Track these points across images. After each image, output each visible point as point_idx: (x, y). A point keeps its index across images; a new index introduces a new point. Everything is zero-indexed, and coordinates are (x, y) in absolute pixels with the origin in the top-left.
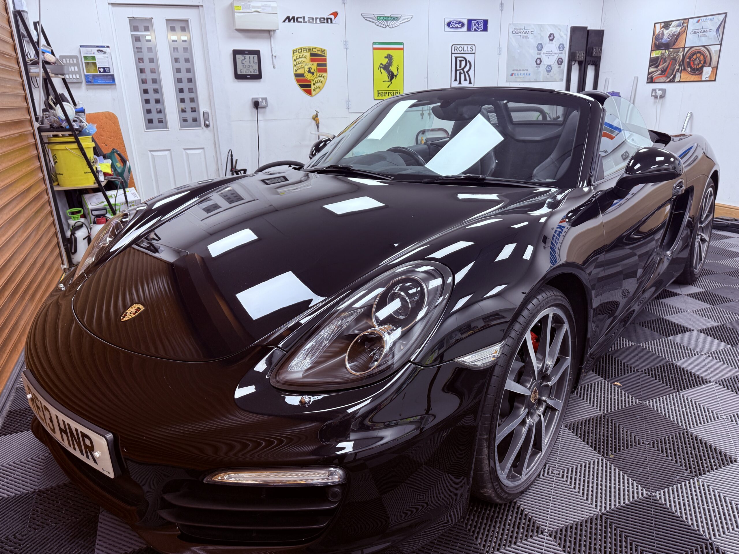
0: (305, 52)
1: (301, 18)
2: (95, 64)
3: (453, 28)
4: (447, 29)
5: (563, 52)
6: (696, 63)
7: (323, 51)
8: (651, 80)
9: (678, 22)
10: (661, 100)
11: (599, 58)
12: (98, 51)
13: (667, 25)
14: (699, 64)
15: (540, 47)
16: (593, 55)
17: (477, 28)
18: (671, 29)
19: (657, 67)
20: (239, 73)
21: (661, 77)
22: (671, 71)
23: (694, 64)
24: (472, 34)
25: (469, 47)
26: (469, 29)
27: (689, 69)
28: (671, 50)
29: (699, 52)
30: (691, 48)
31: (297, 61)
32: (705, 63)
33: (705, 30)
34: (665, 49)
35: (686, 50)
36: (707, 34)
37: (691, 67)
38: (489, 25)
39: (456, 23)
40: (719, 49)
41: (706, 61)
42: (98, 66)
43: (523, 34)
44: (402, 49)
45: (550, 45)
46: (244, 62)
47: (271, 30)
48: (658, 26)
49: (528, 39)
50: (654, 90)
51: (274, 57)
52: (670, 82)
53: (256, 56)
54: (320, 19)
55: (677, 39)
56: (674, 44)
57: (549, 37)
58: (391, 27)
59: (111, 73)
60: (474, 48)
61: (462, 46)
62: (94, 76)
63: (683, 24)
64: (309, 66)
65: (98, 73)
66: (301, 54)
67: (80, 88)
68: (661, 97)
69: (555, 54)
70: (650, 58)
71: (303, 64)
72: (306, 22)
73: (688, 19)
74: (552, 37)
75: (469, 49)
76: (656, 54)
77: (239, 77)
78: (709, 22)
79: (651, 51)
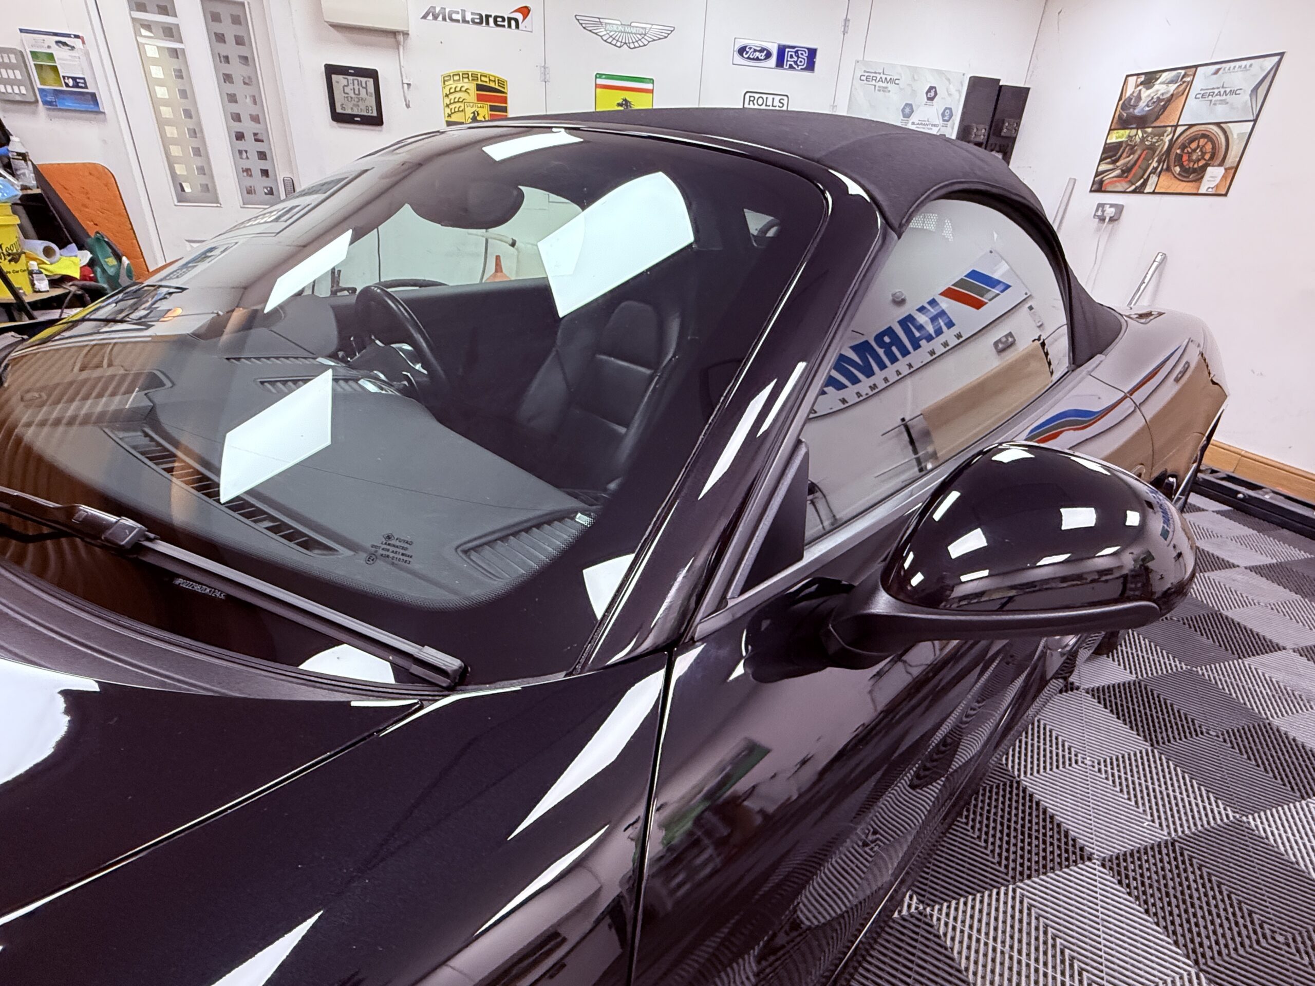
0: (466, 80)
1: (458, 13)
2: (55, 69)
3: (749, 58)
4: (738, 59)
5: (949, 123)
6: (1194, 157)
7: (502, 82)
8: (1099, 187)
9: (1174, 73)
10: (1111, 226)
11: (1013, 140)
12: (57, 42)
13: (1150, 78)
14: (1199, 160)
15: (907, 110)
16: (1003, 134)
17: (795, 62)
18: (1156, 87)
19: (1114, 162)
20: (339, 110)
21: (1118, 182)
22: (1141, 172)
23: (1190, 160)
24: (784, 74)
25: (777, 98)
26: (780, 63)
27: (1178, 169)
28: (1149, 130)
29: (1204, 136)
30: (1191, 126)
31: (452, 97)
32: (1212, 158)
33: (1228, 90)
34: (1137, 129)
35: (1180, 130)
36: (1229, 98)
37: (1181, 166)
38: (818, 60)
39: (755, 51)
40: (1249, 130)
41: (1216, 156)
42: (61, 74)
43: (880, 84)
44: (652, 91)
45: (927, 108)
46: (347, 90)
47: (399, 32)
48: (1132, 81)
49: (887, 94)
50: (1101, 206)
51: (406, 86)
52: (1134, 192)
53: (371, 81)
54: (496, 18)
55: (1165, 108)
56: (1157, 118)
57: (927, 93)
58: (632, 46)
59: (90, 90)
60: (785, 102)
61: (764, 96)
62: (57, 93)
63: (1184, 77)
64: (473, 110)
65: (65, 88)
66: (459, 86)
67: (34, 113)
68: (1112, 220)
69: (935, 125)
70: (1106, 144)
71: (462, 105)
72: (468, 22)
73: (1196, 67)
74: (932, 94)
75: (776, 103)
76: (1117, 138)
77: (339, 118)
78: (1240, 74)
79: (1110, 130)
